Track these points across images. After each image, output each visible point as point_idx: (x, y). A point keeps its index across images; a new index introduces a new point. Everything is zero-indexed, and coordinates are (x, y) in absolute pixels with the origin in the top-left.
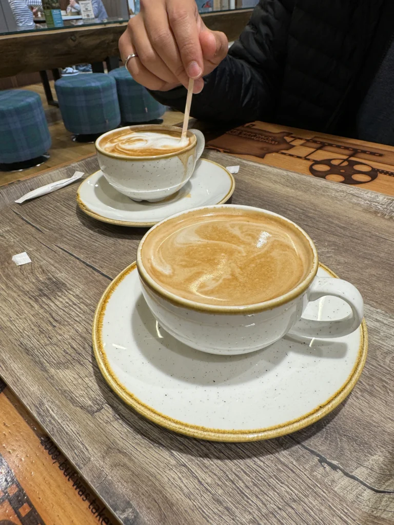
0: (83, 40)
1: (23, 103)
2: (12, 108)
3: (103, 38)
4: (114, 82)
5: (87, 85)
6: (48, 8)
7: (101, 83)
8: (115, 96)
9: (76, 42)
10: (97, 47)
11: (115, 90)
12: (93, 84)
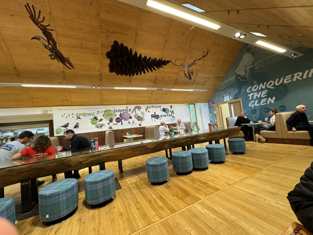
0: (181, 141)
1: (163, 162)
2: (159, 164)
3: (187, 140)
4: (191, 154)
5: (182, 156)
6: (171, 132)
7: (187, 155)
8: (191, 159)
9: (179, 141)
10: (185, 142)
11: (191, 157)
12: (184, 155)
